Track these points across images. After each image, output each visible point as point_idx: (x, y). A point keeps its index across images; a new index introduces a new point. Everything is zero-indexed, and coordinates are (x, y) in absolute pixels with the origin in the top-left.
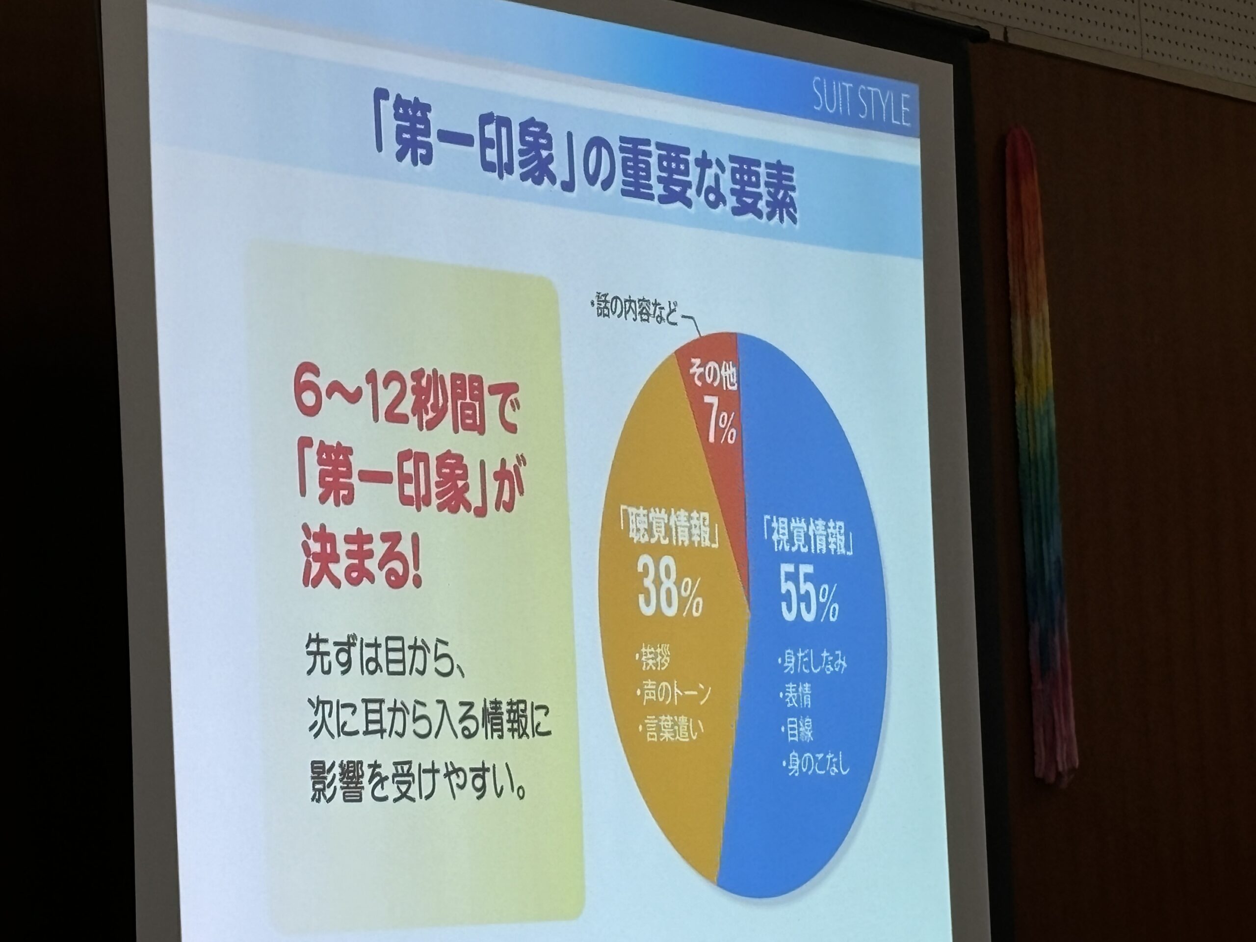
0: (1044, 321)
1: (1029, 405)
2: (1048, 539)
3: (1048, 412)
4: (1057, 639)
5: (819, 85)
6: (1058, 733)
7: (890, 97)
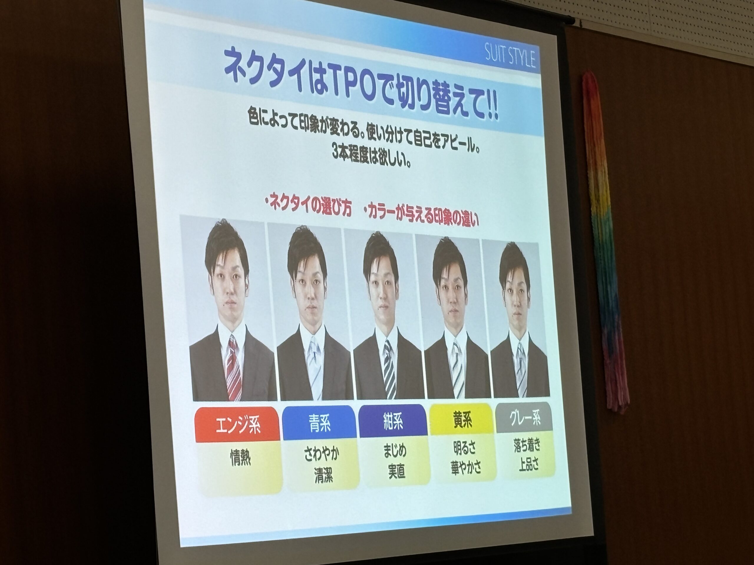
0: (605, 172)
1: (599, 215)
2: (611, 286)
3: (608, 219)
4: (617, 337)
5: (489, 47)
6: (618, 385)
7: (525, 52)
